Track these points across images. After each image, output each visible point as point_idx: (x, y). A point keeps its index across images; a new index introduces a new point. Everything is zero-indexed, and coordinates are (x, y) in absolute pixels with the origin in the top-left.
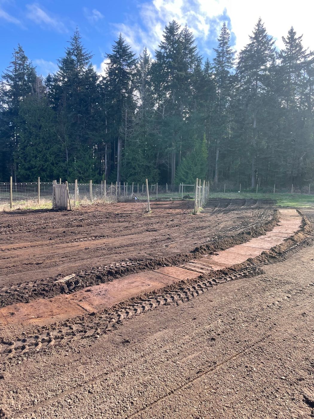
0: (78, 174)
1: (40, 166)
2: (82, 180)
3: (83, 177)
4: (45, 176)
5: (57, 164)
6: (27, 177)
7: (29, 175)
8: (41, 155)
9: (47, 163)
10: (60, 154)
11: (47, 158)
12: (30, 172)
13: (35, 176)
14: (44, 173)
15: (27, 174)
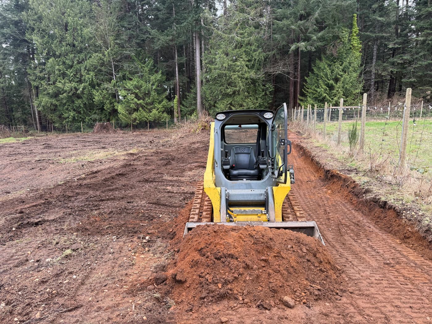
0: (136, 100)
1: (72, 90)
2: (142, 108)
3: (143, 104)
4: (82, 106)
5: (99, 85)
6: (53, 108)
7: (56, 106)
8: (72, 72)
9: (83, 84)
10: (103, 68)
11: (81, 76)
12: (57, 101)
13: (66, 107)
14: (80, 101)
15: (52, 104)
